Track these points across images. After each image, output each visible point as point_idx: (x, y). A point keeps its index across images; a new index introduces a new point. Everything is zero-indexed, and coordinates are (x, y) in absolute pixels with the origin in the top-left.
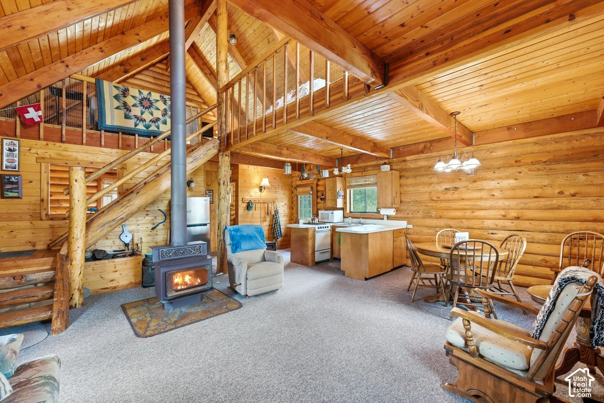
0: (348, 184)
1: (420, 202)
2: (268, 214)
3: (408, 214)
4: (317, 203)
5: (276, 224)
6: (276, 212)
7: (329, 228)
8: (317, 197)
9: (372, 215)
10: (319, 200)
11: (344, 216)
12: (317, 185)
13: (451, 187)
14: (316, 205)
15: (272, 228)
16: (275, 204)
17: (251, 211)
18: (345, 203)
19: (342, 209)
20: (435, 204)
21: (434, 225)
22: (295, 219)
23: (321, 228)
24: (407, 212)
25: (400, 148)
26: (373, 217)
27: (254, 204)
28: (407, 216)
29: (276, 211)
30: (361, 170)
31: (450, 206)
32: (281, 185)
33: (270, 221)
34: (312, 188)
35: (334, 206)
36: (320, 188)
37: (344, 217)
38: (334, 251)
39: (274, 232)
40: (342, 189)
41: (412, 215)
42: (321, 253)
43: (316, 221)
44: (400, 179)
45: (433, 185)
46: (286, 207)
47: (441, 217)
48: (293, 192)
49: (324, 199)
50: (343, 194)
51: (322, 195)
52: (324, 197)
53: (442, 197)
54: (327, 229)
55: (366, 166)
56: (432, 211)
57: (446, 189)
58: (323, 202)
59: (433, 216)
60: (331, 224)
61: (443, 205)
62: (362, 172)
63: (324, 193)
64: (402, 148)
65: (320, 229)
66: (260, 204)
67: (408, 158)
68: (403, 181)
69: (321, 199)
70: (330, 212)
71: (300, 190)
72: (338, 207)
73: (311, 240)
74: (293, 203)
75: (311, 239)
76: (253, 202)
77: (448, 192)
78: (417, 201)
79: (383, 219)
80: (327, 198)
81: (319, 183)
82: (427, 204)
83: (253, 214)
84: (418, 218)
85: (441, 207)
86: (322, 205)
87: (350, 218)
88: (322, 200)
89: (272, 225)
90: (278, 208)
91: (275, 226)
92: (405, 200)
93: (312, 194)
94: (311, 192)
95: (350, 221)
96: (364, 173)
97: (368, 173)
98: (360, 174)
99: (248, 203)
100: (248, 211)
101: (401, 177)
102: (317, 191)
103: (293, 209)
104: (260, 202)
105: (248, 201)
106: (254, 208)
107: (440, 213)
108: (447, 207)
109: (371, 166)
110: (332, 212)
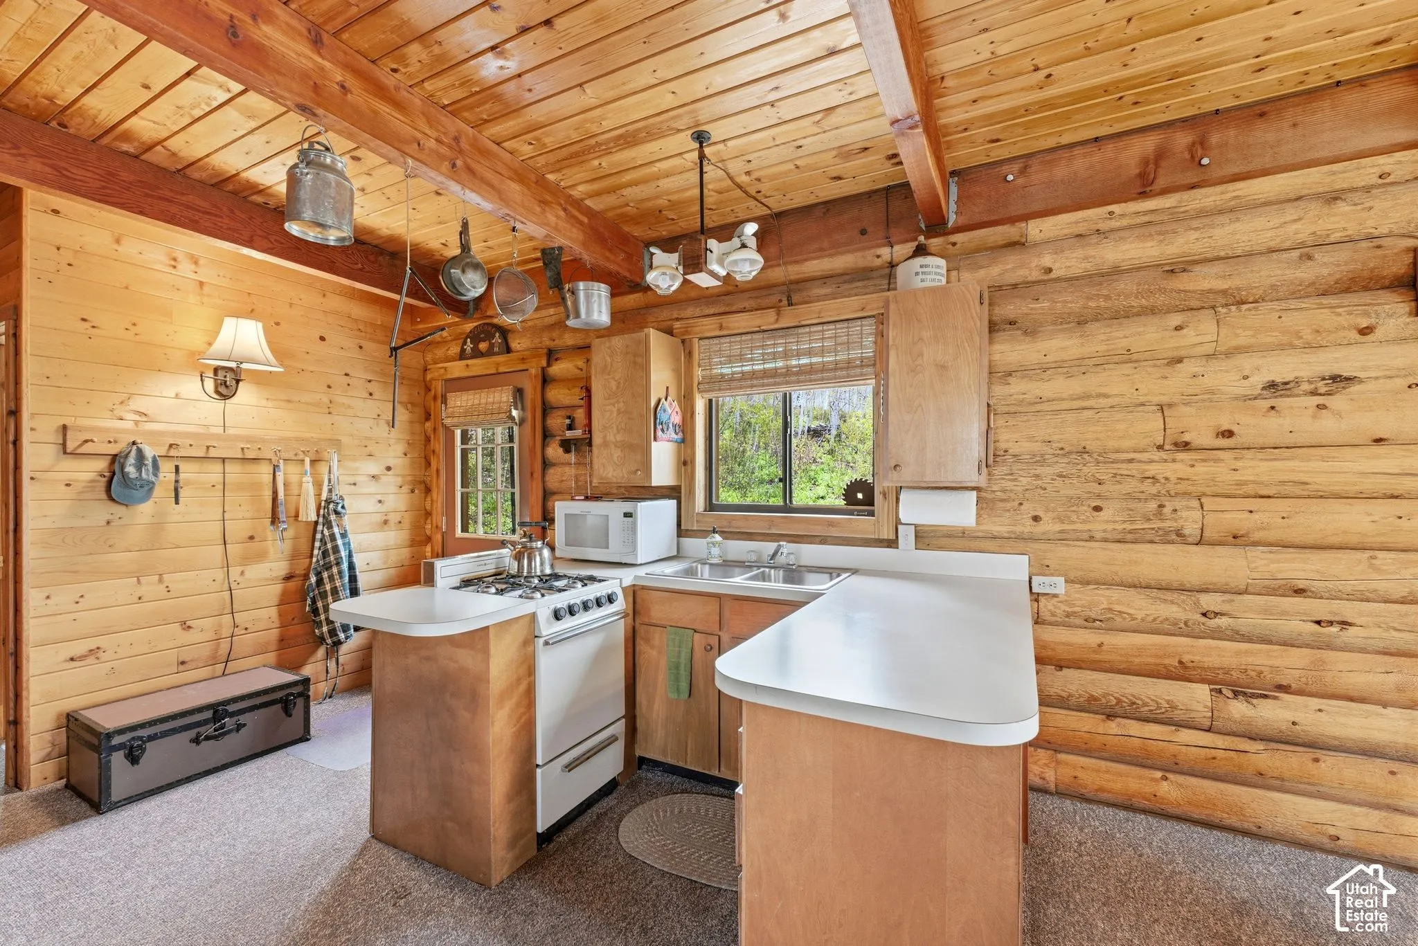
0: (699, 373)
1: (1103, 457)
2: (275, 519)
3: (1036, 519)
4: (546, 464)
5: (328, 567)
6: (330, 509)
7: (620, 604)
8: (546, 435)
9: (831, 524)
10: (554, 451)
11: (679, 525)
12: (546, 380)
13: (1304, 373)
14: (538, 474)
15: (303, 594)
16: (323, 468)
17: (145, 510)
18: (685, 463)
19: (672, 492)
20: (1201, 469)
21: (1194, 580)
22: (438, 538)
23: (571, 611)
24: (1029, 509)
25: (1005, 168)
26: (834, 532)
27: (166, 468)
28: (1027, 527)
29: (328, 502)
30: (774, 299)
31: (1303, 478)
32: (360, 374)
33: (294, 556)
34: (519, 392)
35: (638, 480)
36: (557, 395)
37: (681, 532)
38: (640, 723)
39: (315, 611)
40: (672, 391)
41: (1058, 527)
42: (570, 767)
43: (542, 562)
44: (991, 342)
45: (1188, 367)
46: (391, 483)
47: (1237, 539)
48: (428, 416)
49: (580, 445)
50: (677, 419)
51: (570, 427)
52: (578, 433)
53: (1251, 426)
54: (609, 609)
55: (798, 282)
56: (1179, 503)
57: (1272, 385)
58: (572, 457)
59: (1191, 529)
60: (628, 577)
61: (1256, 469)
62: (777, 308)
63: (580, 414)
64: (1016, 167)
65: (568, 623)
66: (218, 467)
67: (1036, 229)
68: (1010, 351)
69: (566, 445)
70: (613, 510)
71: (460, 401)
72: (656, 482)
73: (509, 705)
74: (428, 464)
75: (502, 698)
76: (149, 452)
77: (1281, 403)
78: (1084, 451)
79: (892, 543)
80: (597, 439)
81: (557, 369)
82: (1153, 469)
83: (158, 526)
84: (1092, 538)
85: (1240, 484)
86: (570, 472)
87: (718, 538)
88: (567, 451)
89: (306, 577)
90: (340, 490)
91: (320, 582)
92: (1014, 449)
93: (522, 422)
94: (515, 413)
95: (715, 551)
96: (787, 311)
97: (807, 313)
98: (767, 319)
99: (116, 460)
100: (119, 510)
101: (993, 327)
102: (546, 409)
103: (428, 490)
104: (213, 453)
105: (113, 449)
106: (162, 490)
107: (1234, 516)
108: (1283, 483)
109: (825, 278)
110: (627, 506)
